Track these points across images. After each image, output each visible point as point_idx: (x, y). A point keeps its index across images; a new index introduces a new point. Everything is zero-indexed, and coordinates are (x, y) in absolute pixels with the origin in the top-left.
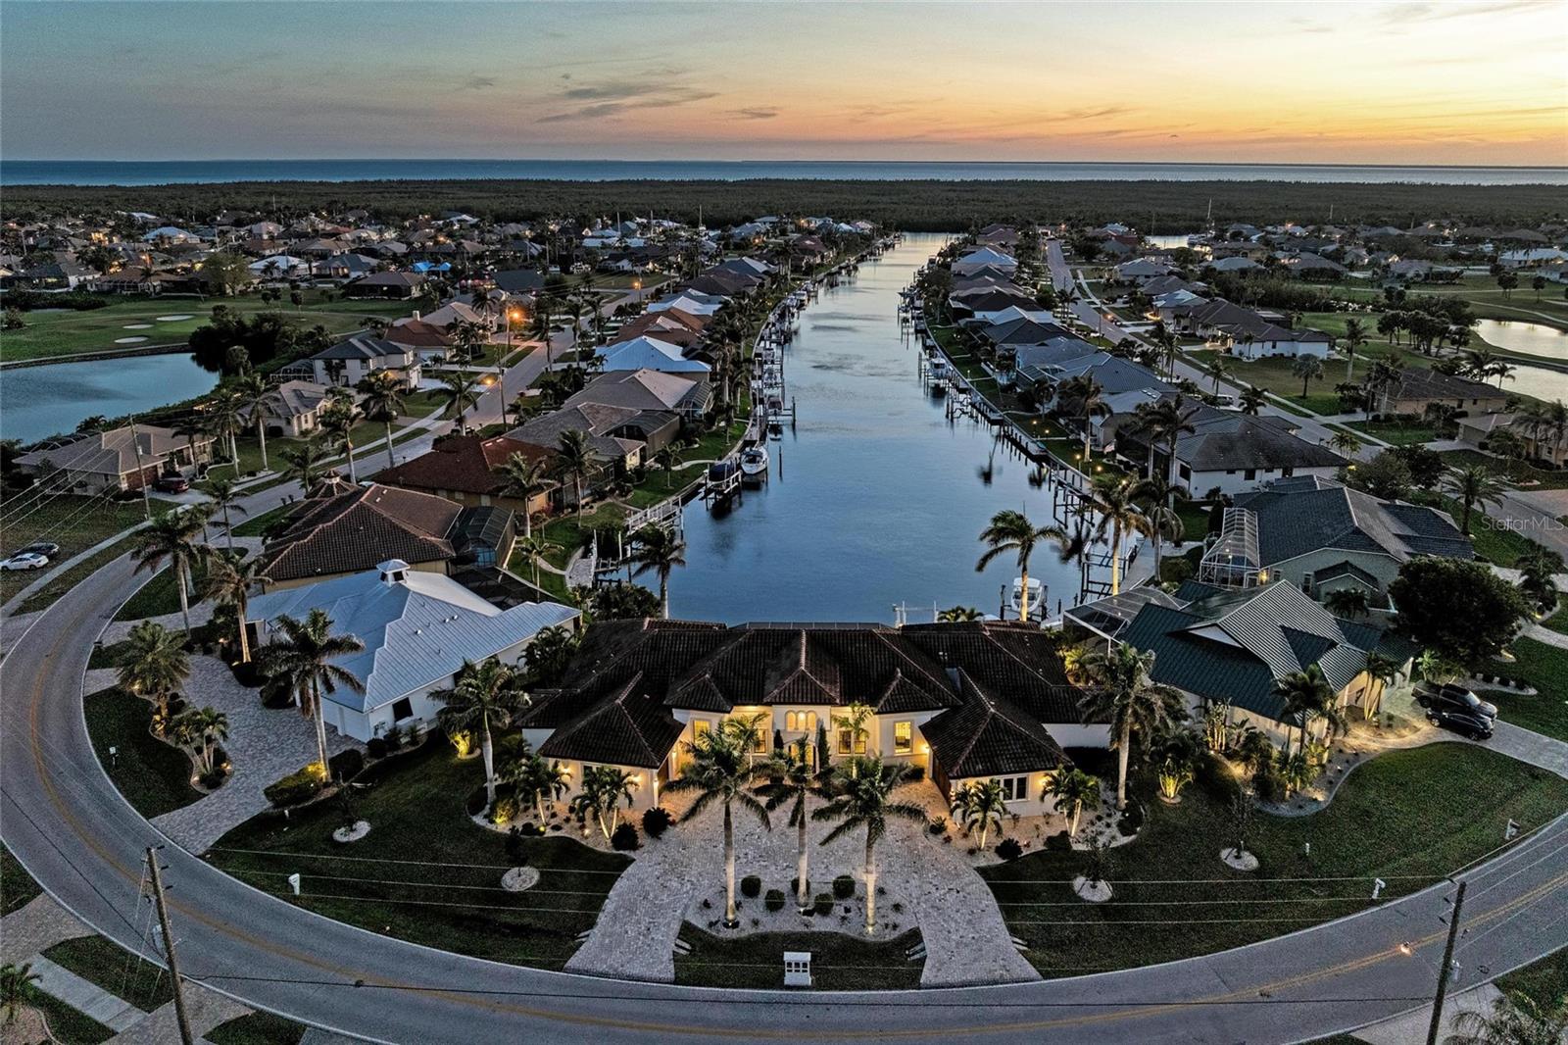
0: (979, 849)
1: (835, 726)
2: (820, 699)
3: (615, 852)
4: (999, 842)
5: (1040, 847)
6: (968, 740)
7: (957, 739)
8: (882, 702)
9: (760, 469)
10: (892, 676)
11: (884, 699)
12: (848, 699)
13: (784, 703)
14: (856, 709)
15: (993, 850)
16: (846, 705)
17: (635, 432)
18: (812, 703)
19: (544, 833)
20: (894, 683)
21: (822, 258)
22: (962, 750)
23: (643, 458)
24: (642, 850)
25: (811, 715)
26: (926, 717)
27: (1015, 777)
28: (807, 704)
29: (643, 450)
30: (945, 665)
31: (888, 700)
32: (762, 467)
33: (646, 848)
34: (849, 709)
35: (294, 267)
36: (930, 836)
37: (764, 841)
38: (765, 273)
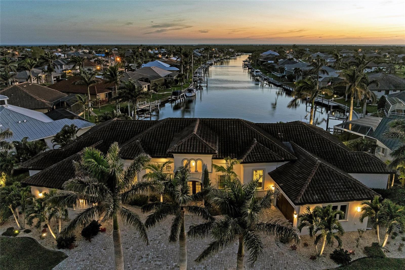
0: (318, 255)
1: (214, 170)
2: (204, 151)
3: (57, 250)
4: (332, 251)
5: (362, 255)
6: (305, 179)
7: (297, 179)
8: (245, 156)
9: (192, 95)
10: (251, 142)
11: (247, 154)
12: (223, 155)
13: (181, 153)
14: (228, 161)
15: (328, 256)
16: (222, 158)
17: (147, 80)
18: (199, 153)
19: (16, 234)
20: (253, 146)
21: (219, 55)
22: (302, 186)
23: (149, 89)
24: (76, 249)
25: (199, 162)
26: (273, 167)
27: (339, 205)
28: (196, 153)
29: (148, 86)
30: (281, 140)
31: (249, 155)
32: (193, 94)
33: (79, 248)
34: (224, 161)
35: (60, 56)
36: (281, 245)
37: (162, 245)
38: (201, 55)
